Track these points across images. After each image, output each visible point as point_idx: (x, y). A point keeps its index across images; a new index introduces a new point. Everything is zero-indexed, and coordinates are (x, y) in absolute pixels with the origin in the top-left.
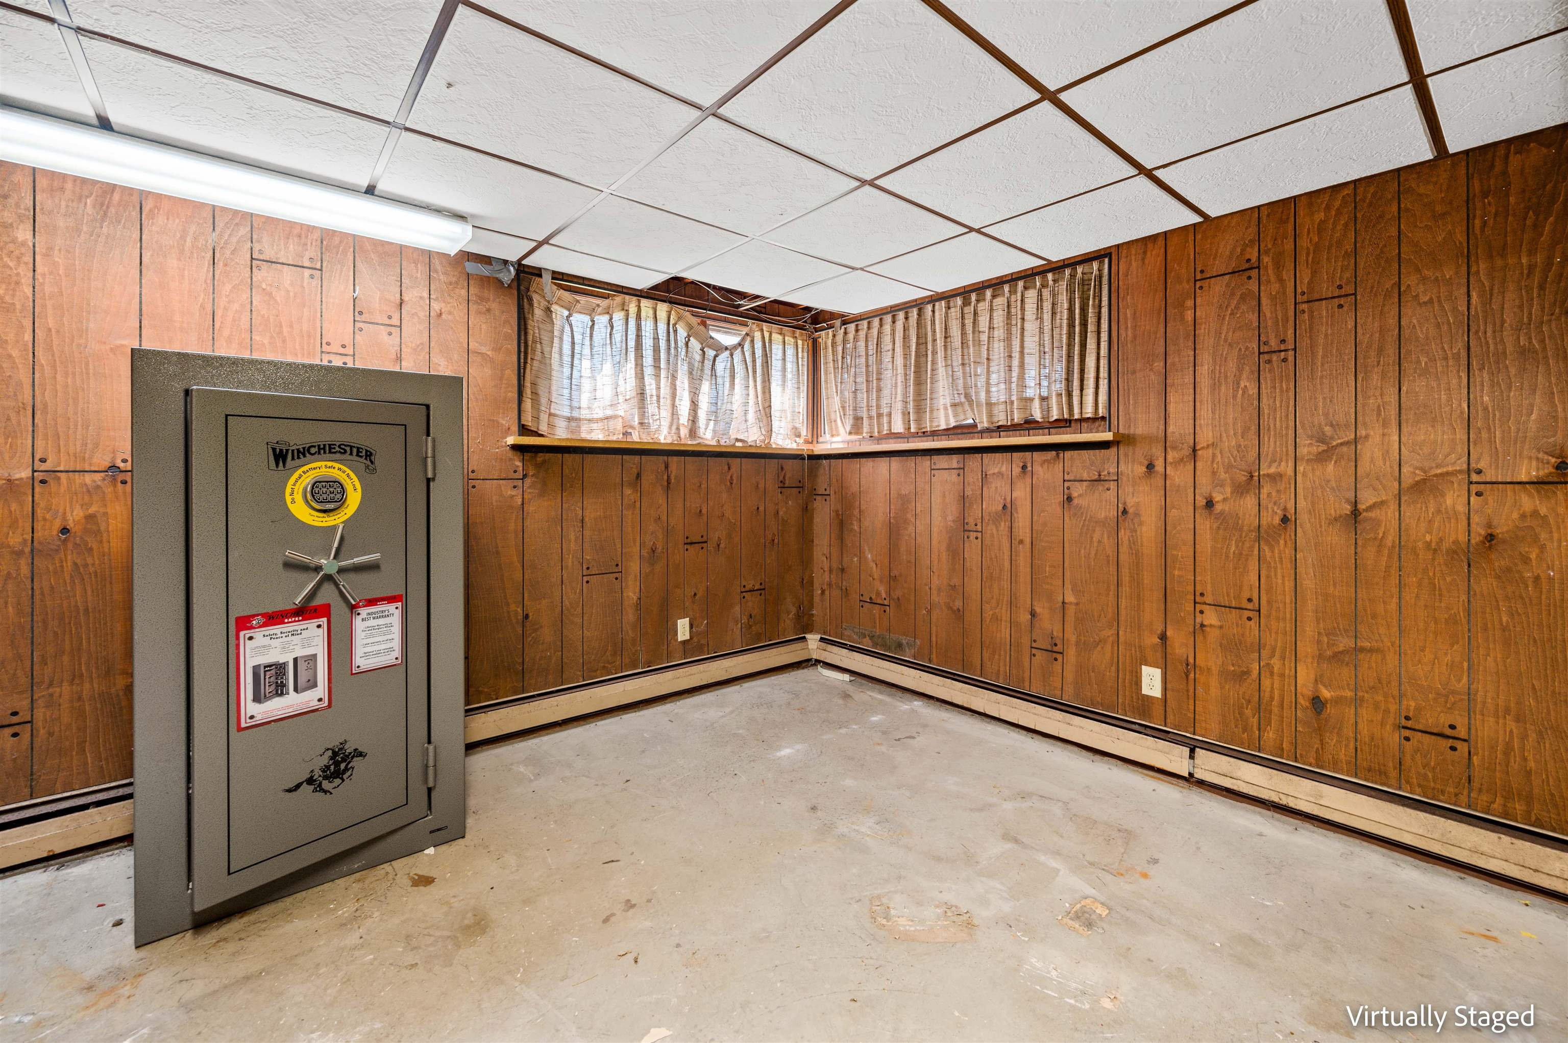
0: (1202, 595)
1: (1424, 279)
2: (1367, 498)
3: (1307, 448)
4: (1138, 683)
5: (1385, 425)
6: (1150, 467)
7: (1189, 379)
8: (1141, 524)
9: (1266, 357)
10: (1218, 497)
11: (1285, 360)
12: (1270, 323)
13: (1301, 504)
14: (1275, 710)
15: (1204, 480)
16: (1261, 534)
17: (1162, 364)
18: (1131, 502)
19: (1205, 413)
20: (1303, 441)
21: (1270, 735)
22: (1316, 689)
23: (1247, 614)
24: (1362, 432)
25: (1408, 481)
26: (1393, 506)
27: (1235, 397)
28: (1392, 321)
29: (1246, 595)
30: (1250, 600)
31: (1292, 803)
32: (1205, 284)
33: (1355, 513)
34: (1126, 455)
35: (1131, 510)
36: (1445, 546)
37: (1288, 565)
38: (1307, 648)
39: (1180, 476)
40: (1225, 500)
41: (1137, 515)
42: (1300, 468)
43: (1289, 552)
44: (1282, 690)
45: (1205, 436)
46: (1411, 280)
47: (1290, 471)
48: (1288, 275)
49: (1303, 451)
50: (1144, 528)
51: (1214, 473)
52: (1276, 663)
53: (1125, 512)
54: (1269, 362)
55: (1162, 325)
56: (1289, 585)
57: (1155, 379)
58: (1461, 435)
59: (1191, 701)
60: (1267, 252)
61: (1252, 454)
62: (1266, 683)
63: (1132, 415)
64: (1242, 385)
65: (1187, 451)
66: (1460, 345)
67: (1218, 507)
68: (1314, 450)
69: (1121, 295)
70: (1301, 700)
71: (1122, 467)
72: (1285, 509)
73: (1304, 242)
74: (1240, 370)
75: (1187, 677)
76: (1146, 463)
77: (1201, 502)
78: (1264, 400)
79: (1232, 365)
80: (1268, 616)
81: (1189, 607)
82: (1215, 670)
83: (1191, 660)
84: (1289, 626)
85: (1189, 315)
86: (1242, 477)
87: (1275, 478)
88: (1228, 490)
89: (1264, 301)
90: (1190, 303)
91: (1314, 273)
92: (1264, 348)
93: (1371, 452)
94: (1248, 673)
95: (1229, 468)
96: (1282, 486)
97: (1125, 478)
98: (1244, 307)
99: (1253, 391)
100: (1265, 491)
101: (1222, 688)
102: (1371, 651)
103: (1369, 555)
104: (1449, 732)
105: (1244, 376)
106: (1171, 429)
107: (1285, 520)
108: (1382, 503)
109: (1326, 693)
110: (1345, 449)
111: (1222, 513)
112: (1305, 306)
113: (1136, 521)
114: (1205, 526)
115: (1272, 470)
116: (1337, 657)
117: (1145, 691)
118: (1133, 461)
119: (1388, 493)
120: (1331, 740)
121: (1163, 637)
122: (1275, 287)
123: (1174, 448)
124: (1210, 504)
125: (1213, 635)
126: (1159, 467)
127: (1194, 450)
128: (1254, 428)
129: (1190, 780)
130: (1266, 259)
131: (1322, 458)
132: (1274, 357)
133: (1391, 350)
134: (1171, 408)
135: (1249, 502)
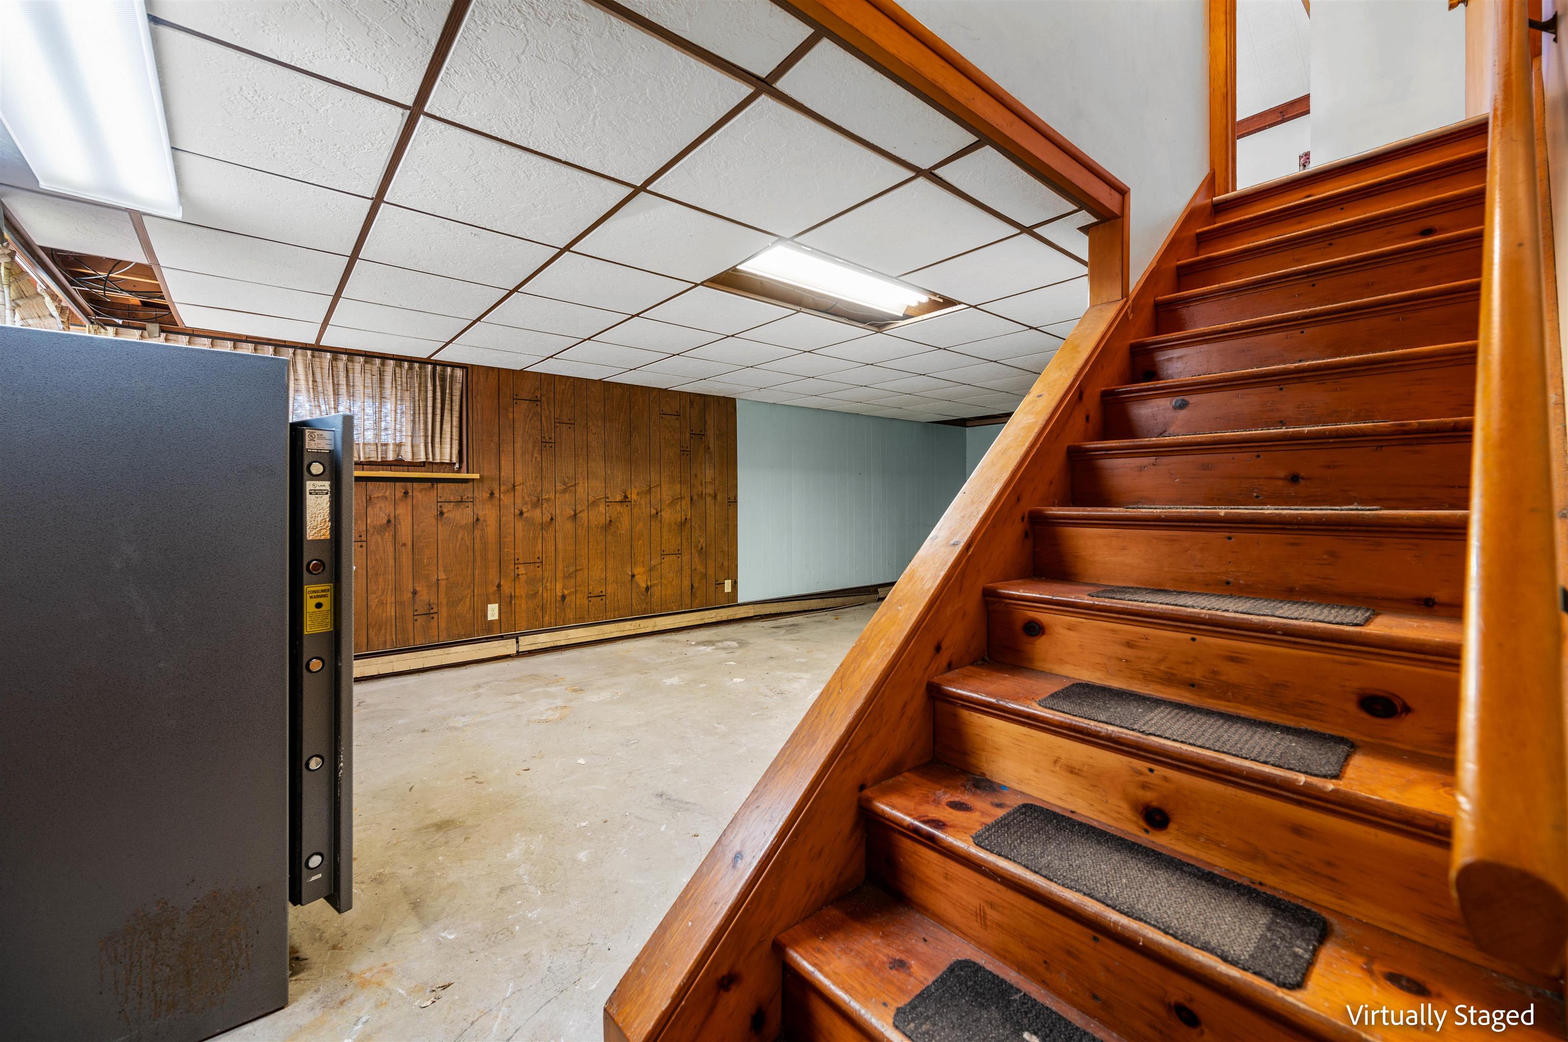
0: (518, 559)
1: (594, 424)
2: (579, 508)
3: (560, 487)
4: (486, 616)
5: (584, 479)
6: (492, 494)
7: (511, 449)
8: (487, 526)
9: (544, 444)
10: (525, 510)
11: (551, 447)
12: (546, 429)
13: (558, 511)
14: (548, 606)
15: (519, 501)
16: (543, 527)
17: (497, 438)
18: (481, 513)
19: (519, 467)
20: (558, 484)
21: (547, 618)
22: (563, 592)
23: (537, 565)
24: (577, 482)
25: (590, 502)
26: (586, 511)
27: (532, 461)
28: (585, 438)
29: (537, 556)
30: (539, 558)
31: (559, 644)
32: (518, 402)
33: (575, 515)
34: (478, 487)
35: (481, 519)
36: (600, 525)
37: (553, 539)
38: (560, 575)
39: (507, 500)
40: (528, 511)
41: (485, 521)
42: (557, 496)
43: (553, 533)
44: (551, 596)
45: (519, 479)
46: (590, 424)
47: (553, 498)
48: (552, 409)
49: (558, 488)
50: (489, 528)
51: (523, 498)
52: (548, 585)
53: (478, 520)
54: (545, 446)
55: (497, 417)
56: (553, 548)
57: (494, 446)
58: (603, 485)
59: (513, 616)
60: (544, 395)
61: (539, 489)
62: (545, 595)
63: (481, 465)
64: (535, 455)
65: (511, 486)
66: (603, 451)
67: (525, 515)
68: (562, 488)
69: (474, 394)
70: (558, 598)
71: (476, 494)
72: (552, 514)
73: (557, 396)
74: (534, 448)
75: (511, 603)
76: (489, 492)
77: (517, 512)
78: (544, 464)
79: (530, 445)
80: (545, 564)
81: (512, 567)
82: (524, 596)
83: (513, 594)
84: (553, 566)
85: (511, 415)
86: (535, 499)
87: (548, 500)
88: (529, 506)
89: (543, 418)
90: (511, 409)
91: (561, 411)
92: (543, 440)
93: (580, 489)
94: (537, 593)
95: (529, 495)
96: (550, 504)
97: (478, 500)
98: (535, 418)
99: (539, 459)
100: (544, 506)
101: (527, 603)
102: (581, 570)
103: (579, 531)
104: (601, 594)
105: (536, 451)
106: (502, 474)
107: (552, 519)
108: (583, 510)
109: (566, 592)
110: (572, 488)
111: (526, 517)
112: (558, 424)
113: (484, 524)
114: (519, 525)
115: (547, 497)
116: (569, 576)
117: (490, 618)
118: (482, 491)
119: (585, 507)
120: (568, 611)
121: (499, 586)
122: (547, 412)
123: (505, 484)
124: (521, 513)
125: (523, 578)
126: (497, 495)
127: (514, 486)
128: (540, 476)
129: (519, 654)
130: (544, 399)
131: (564, 491)
132: (547, 445)
133: (585, 449)
134: (503, 463)
135: (538, 511)
